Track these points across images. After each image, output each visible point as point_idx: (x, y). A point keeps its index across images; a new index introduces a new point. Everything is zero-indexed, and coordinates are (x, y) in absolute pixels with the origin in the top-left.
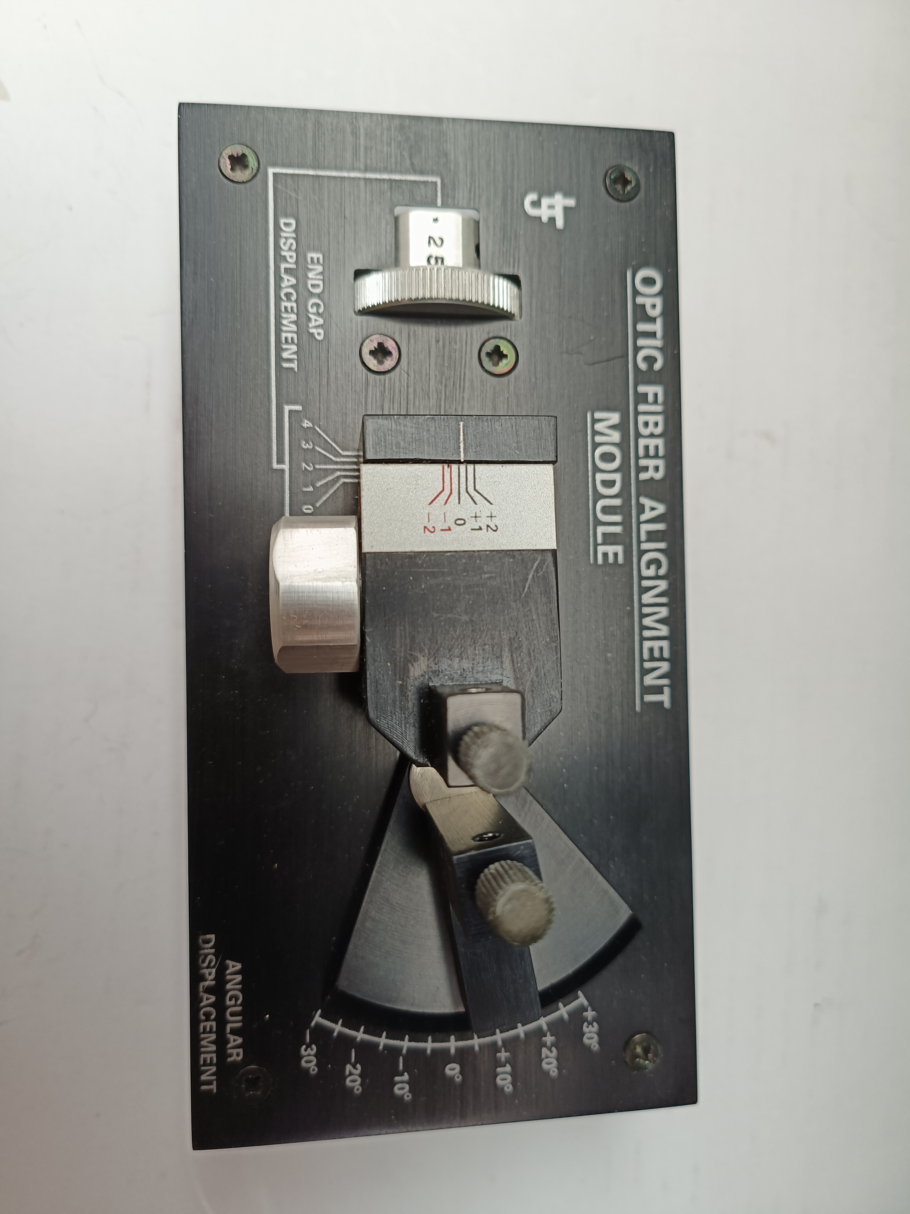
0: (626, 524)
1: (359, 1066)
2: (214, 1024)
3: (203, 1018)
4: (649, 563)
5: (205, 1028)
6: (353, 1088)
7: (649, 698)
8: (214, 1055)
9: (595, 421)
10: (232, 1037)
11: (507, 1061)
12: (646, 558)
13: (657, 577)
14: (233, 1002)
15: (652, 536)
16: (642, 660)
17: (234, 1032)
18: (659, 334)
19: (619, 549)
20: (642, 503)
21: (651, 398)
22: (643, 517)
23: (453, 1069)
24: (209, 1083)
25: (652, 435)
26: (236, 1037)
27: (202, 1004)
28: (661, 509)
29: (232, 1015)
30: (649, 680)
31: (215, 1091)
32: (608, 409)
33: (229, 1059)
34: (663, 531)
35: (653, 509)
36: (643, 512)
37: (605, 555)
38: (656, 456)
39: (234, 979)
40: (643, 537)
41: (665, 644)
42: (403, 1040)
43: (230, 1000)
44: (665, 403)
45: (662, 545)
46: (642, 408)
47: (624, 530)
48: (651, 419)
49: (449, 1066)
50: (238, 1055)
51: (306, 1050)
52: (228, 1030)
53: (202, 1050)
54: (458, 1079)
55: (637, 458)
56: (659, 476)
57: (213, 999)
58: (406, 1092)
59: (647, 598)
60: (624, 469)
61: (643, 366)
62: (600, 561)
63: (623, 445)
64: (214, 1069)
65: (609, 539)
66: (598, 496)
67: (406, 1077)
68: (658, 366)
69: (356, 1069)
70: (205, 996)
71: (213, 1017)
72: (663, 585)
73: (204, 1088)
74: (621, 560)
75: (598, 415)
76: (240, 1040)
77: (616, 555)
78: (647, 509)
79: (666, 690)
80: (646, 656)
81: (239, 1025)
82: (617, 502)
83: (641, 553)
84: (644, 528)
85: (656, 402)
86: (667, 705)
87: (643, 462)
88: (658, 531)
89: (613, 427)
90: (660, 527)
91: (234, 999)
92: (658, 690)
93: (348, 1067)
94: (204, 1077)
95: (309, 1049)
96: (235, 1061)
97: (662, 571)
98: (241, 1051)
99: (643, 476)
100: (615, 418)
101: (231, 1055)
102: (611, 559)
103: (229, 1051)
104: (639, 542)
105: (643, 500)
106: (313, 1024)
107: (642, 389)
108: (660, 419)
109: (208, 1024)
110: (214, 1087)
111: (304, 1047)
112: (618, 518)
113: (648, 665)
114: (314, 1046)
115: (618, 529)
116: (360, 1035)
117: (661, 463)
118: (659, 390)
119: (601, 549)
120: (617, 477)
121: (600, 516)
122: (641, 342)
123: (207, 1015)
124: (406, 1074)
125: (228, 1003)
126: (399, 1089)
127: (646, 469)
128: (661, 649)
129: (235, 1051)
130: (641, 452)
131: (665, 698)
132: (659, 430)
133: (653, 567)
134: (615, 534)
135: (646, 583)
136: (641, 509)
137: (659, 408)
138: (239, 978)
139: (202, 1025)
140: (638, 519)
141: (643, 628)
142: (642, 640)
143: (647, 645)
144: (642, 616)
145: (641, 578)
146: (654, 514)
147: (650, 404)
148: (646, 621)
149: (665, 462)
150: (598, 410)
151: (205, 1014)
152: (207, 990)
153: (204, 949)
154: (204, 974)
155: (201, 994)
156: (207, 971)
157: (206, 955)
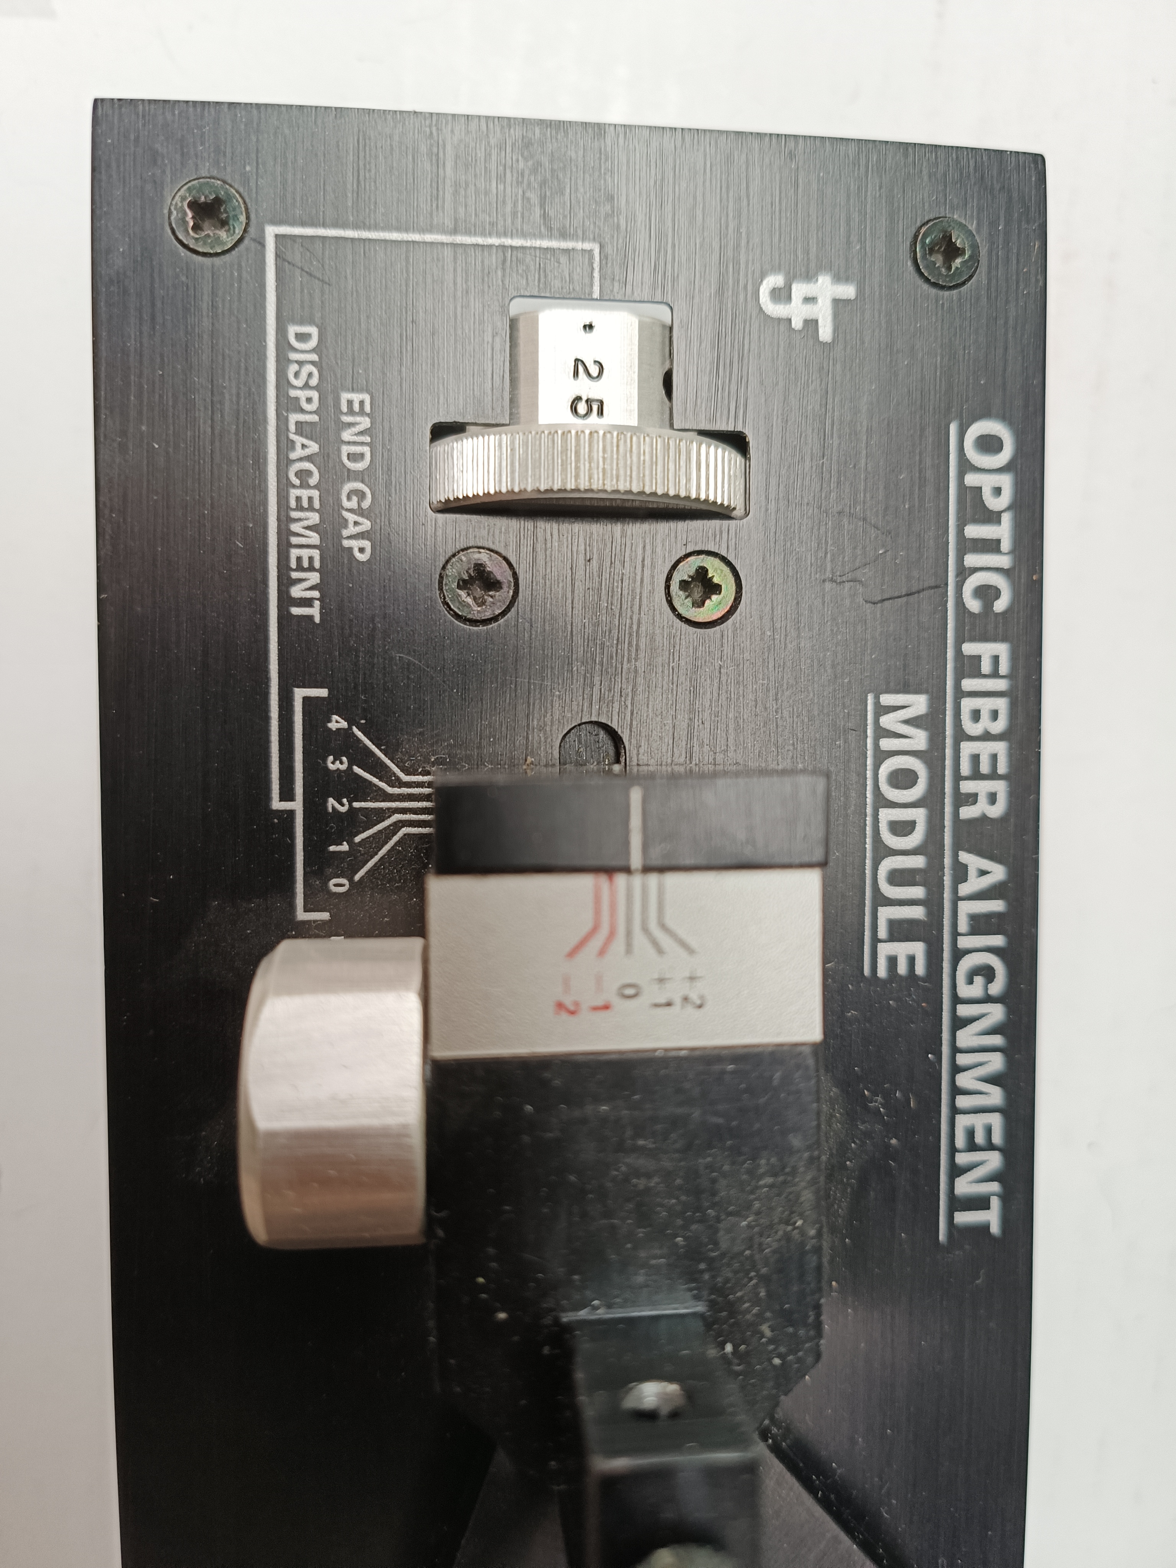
0: (933, 903)
4: (972, 974)
7: (963, 1218)
9: (880, 711)
12: (967, 963)
13: (985, 998)
15: (979, 922)
16: (953, 1152)
18: (1006, 546)
19: (918, 949)
20: (964, 862)
21: (986, 667)
22: (965, 889)
25: (987, 736)
28: (998, 873)
30: (964, 1186)
32: (905, 688)
34: (999, 914)
35: (983, 873)
36: (965, 879)
37: (892, 961)
38: (993, 776)
40: (963, 925)
41: (996, 1121)
44: (1011, 675)
45: (998, 940)
46: (968, 684)
47: (929, 913)
48: (985, 705)
55: (958, 778)
56: (996, 811)
59: (966, 1037)
60: (932, 799)
61: (974, 605)
62: (882, 972)
63: (933, 754)
65: (899, 929)
66: (882, 851)
68: (1000, 605)
72: (996, 1013)
74: (920, 968)
75: (887, 699)
77: (912, 960)
78: (972, 873)
79: (995, 1203)
80: (960, 1141)
82: (918, 862)
83: (958, 955)
84: (966, 908)
85: (995, 674)
86: (995, 1229)
87: (967, 787)
88: (991, 915)
89: (916, 721)
90: (997, 906)
92: (981, 1203)
97: (997, 988)
99: (967, 812)
100: (919, 704)
102: (902, 969)
104: (955, 934)
105: (965, 857)
107: (969, 648)
108: (1002, 704)
112: (918, 892)
113: (962, 1159)
115: (917, 913)
117: (1000, 787)
118: (1002, 649)
119: (885, 950)
120: (919, 815)
121: (886, 889)
122: (971, 560)
127: (974, 798)
128: (989, 1129)
130: (965, 768)
131: (992, 1217)
132: (999, 726)
133: (979, 980)
134: (912, 922)
135: (963, 1011)
136: (961, 873)
137: (1001, 685)
140: (955, 890)
141: (956, 1091)
142: (955, 1111)
143: (962, 1122)
144: (956, 1069)
145: (956, 1000)
146: (985, 882)
147: (985, 676)
148: (964, 1080)
149: (1011, 786)
150: (888, 691)
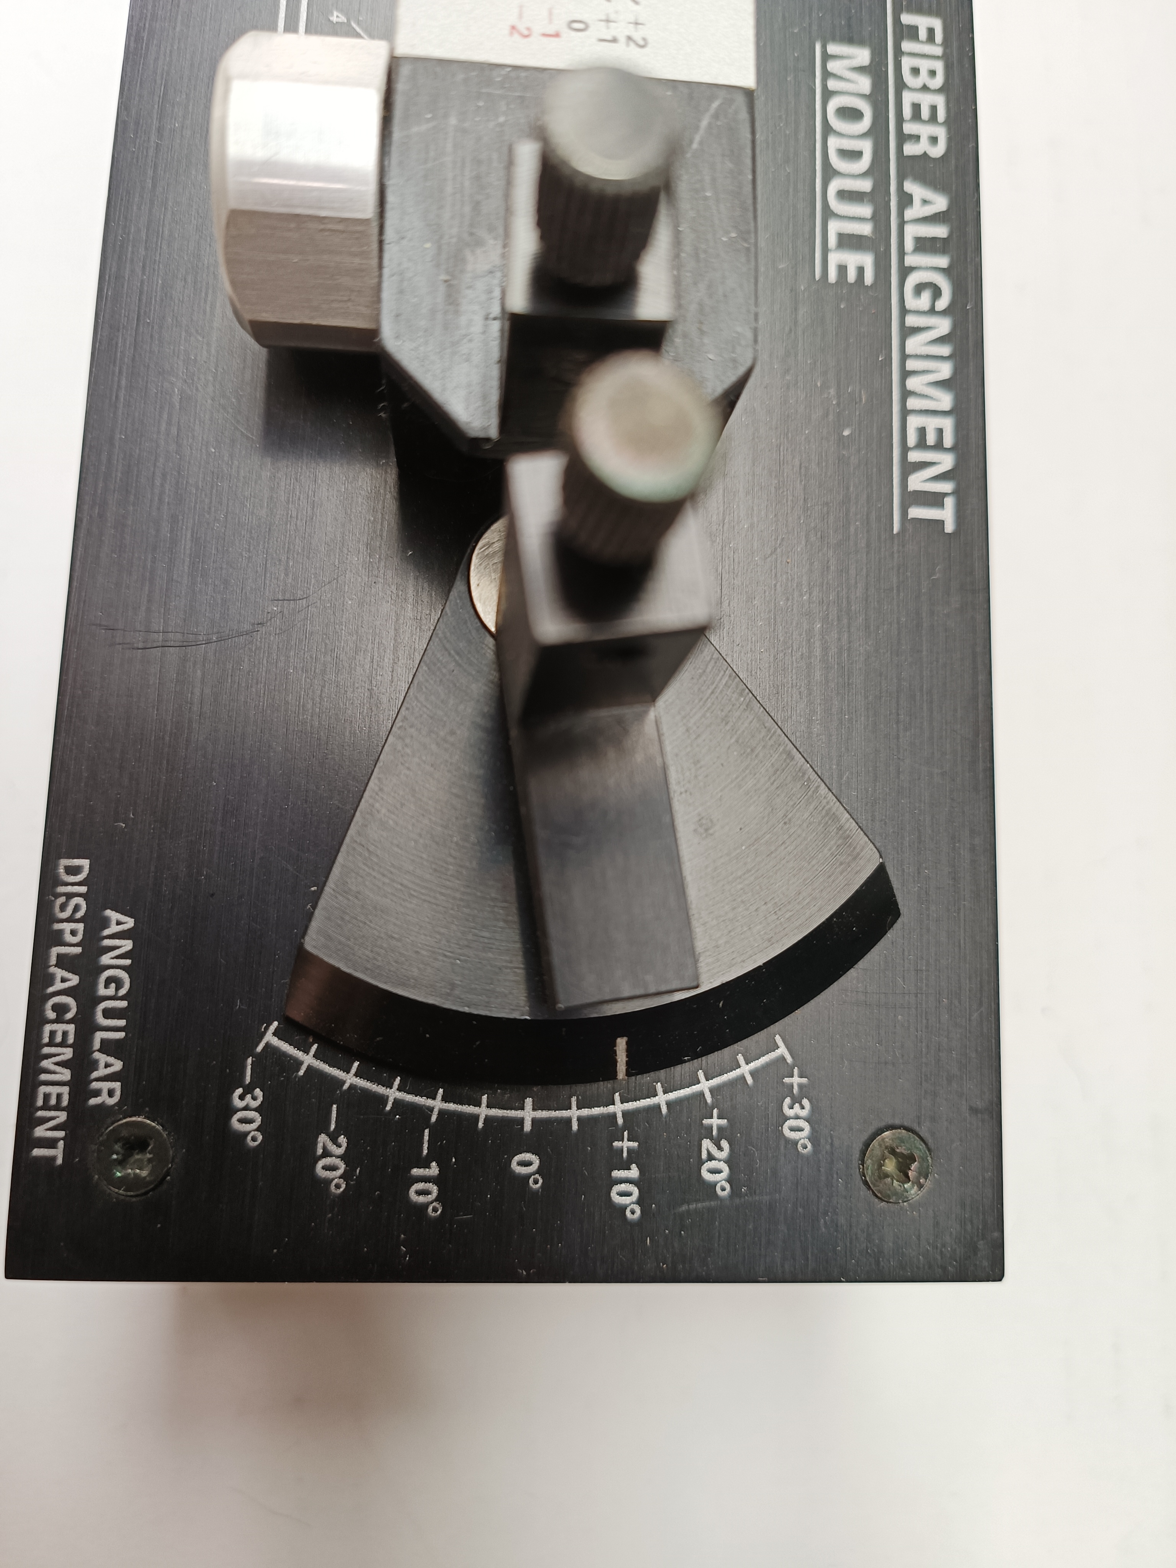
0: (880, 219)
1: (342, 1140)
2: (71, 1028)
3: (52, 1015)
4: (919, 289)
5: (53, 1034)
6: (328, 1181)
7: (917, 512)
8: (65, 1090)
9: (826, 57)
10: (102, 1058)
11: (634, 1157)
12: (912, 280)
13: (932, 311)
14: (111, 991)
15: (924, 245)
16: (905, 449)
17: (107, 1047)
19: (867, 260)
20: (909, 192)
21: (923, 34)
22: (909, 214)
23: (528, 1164)
24: (51, 1143)
25: (925, 88)
26: (111, 1060)
27: (51, 990)
28: (940, 203)
29: (108, 1013)
30: (917, 482)
31: (59, 1161)
32: (850, 40)
33: (93, 1101)
34: (944, 239)
35: (925, 202)
36: (909, 205)
37: (842, 269)
38: (933, 121)
39: (118, 947)
40: (909, 245)
41: (948, 424)
42: (434, 1098)
43: (106, 987)
44: (946, 43)
45: (943, 261)
46: (906, 46)
47: (876, 229)
48: (924, 65)
49: (517, 1158)
50: (111, 1093)
51: (242, 1097)
52: (97, 1045)
53: (44, 1077)
54: (536, 1185)
55: (900, 120)
56: (937, 152)
57: (74, 980)
58: (432, 1202)
59: (914, 344)
60: (878, 132)
62: (833, 276)
63: (877, 97)
64: (62, 1116)
65: (848, 242)
66: (830, 173)
67: (434, 1170)
69: (339, 1146)
70: (60, 973)
71: (69, 1016)
72: (944, 326)
73: (37, 1152)
74: (869, 278)
75: (832, 49)
76: (118, 1065)
77: (861, 270)
78: (917, 201)
79: (949, 502)
80: (912, 440)
81: (121, 1035)
82: (866, 185)
83: (905, 271)
84: (912, 232)
85: (931, 40)
86: (949, 528)
87: (909, 128)
88: (934, 239)
89: (861, 69)
90: (940, 231)
91: (113, 985)
92: (936, 500)
93: (323, 1138)
94: (40, 1132)
95: (249, 1096)
96: (102, 1106)
97: (943, 303)
98: (117, 1085)
99: (910, 149)
100: (863, 56)
101: (97, 1093)
102: (852, 276)
103: (95, 1085)
104: (902, 253)
105: (910, 187)
106: (259, 1049)
107: (907, 19)
108: (939, 66)
109: (60, 1028)
110: (58, 1153)
111: (240, 1091)
112: (866, 211)
113: (914, 456)
114: (258, 1092)
115: (866, 229)
116: (350, 1079)
117: (941, 133)
118: (937, 23)
119: (834, 259)
120: (866, 147)
121: (834, 203)
123: (60, 1009)
124: (434, 1164)
125: (102, 991)
126: (419, 1193)
127: (917, 138)
128: (940, 432)
129: (105, 1086)
130: (907, 112)
131: (947, 514)
132: (938, 81)
133: (926, 296)
134: (861, 237)
135: (911, 321)
136: (906, 200)
137: (938, 50)
138: (127, 945)
139: (48, 1028)
140: (901, 214)
141: (906, 394)
142: (905, 412)
143: (914, 422)
144: (905, 374)
145: (904, 311)
146: (929, 210)
147: (922, 42)
148: (912, 383)
149: (949, 131)
150: (834, 39)
151: (56, 1008)
152: (63, 962)
153: (67, 884)
154: (61, 932)
155: (53, 970)
156: (67, 927)
157: (70, 896)
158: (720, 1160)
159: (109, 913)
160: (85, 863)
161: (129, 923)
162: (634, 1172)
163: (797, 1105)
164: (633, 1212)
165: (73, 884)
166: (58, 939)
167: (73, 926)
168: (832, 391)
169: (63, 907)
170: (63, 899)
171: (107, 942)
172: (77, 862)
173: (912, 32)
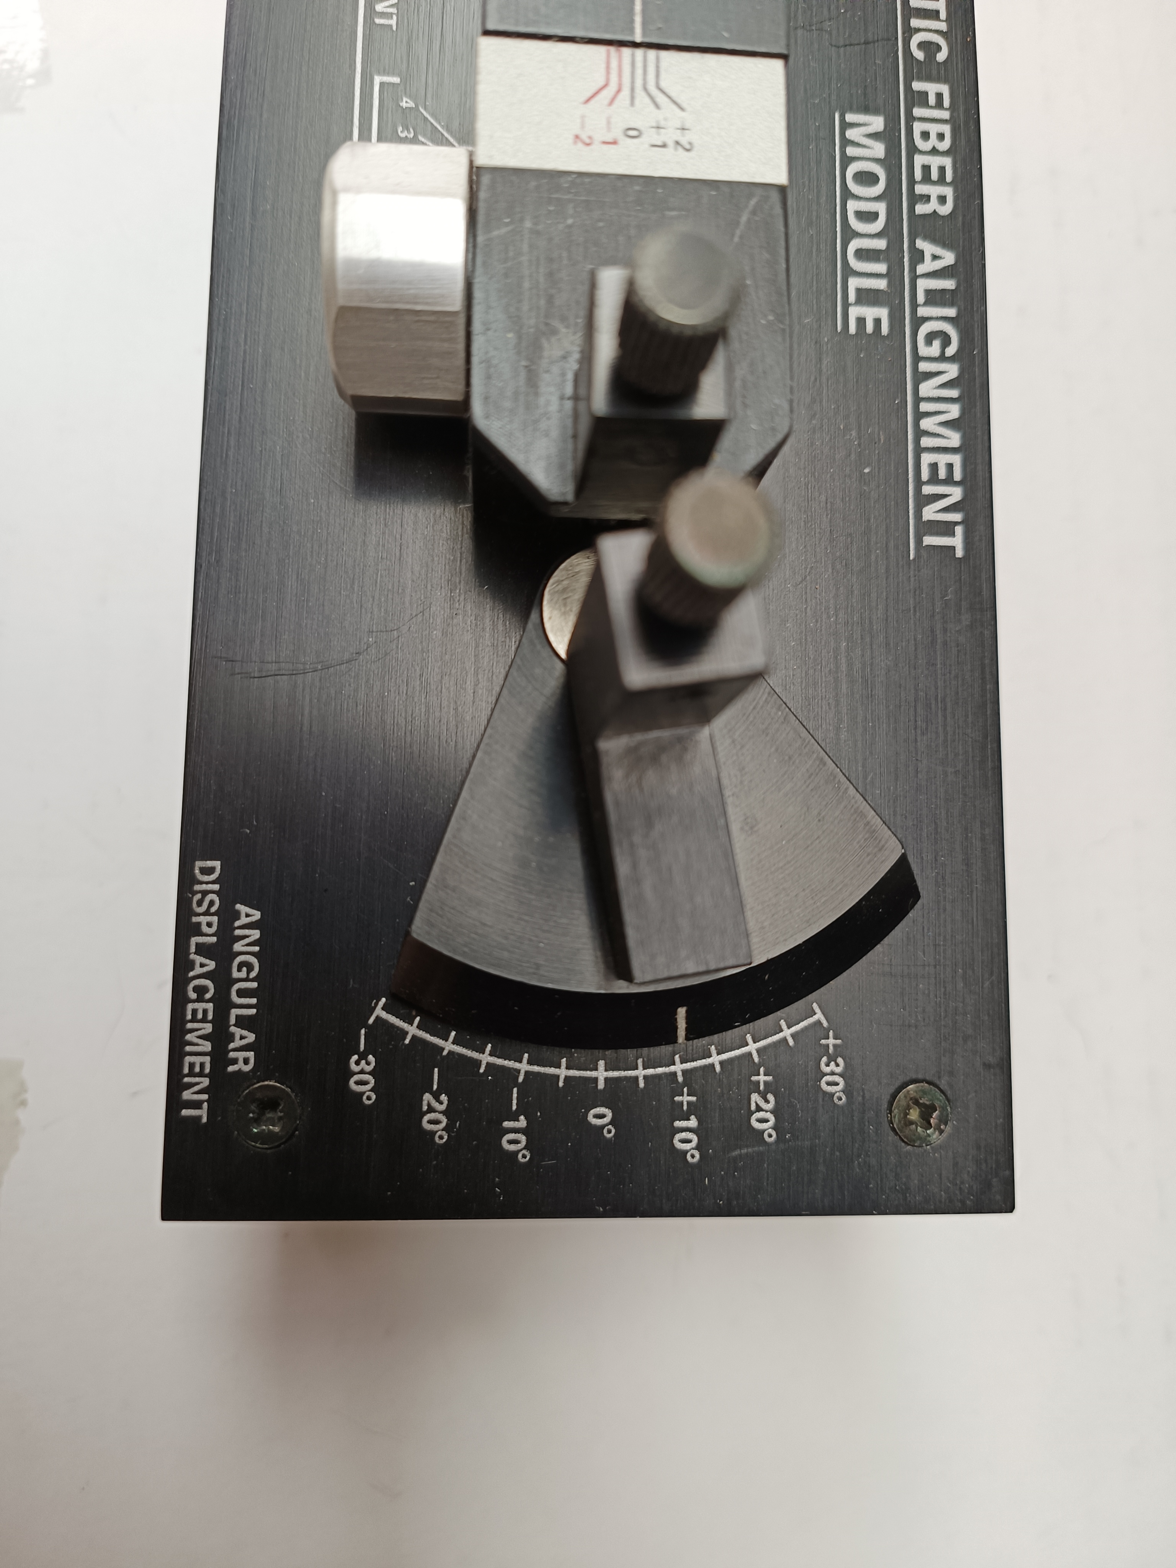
0: (894, 275)
1: (444, 1098)
2: (210, 1006)
3: (193, 996)
4: (930, 338)
5: (195, 1012)
6: (433, 1133)
7: (930, 540)
8: (207, 1059)
9: (845, 126)
10: (237, 1031)
11: (693, 1109)
12: (925, 329)
13: (942, 358)
14: (243, 974)
15: (935, 298)
16: (919, 483)
17: (242, 1022)
18: (943, 15)
19: (883, 313)
20: (920, 248)
21: (932, 100)
22: (921, 269)
23: (602, 1116)
24: (197, 1105)
25: (934, 151)
26: (245, 1033)
27: (191, 974)
28: (949, 258)
29: (241, 993)
30: (930, 513)
31: (204, 1120)
32: (866, 110)
33: (231, 1069)
34: (952, 290)
35: (935, 257)
36: (921, 259)
37: (861, 321)
38: (942, 180)
39: (247, 937)
40: (921, 298)
41: (956, 460)
42: (520, 1062)
43: (239, 970)
44: (953, 108)
45: (951, 312)
46: (917, 112)
47: (891, 284)
48: (934, 129)
49: (593, 1112)
50: (246, 1061)
51: (357, 1063)
52: (233, 1020)
53: (188, 1048)
54: (609, 1134)
55: (912, 182)
56: (946, 210)
57: (211, 965)
58: (521, 1150)
59: (927, 388)
60: (891, 196)
61: (919, 55)
62: (852, 329)
63: (891, 162)
64: (206, 1082)
65: (866, 297)
66: (849, 234)
67: (522, 1122)
68: (942, 56)
69: (441, 1103)
70: (199, 959)
71: (208, 996)
72: (952, 371)
73: (185, 1112)
74: (885, 329)
75: (850, 117)
76: (251, 1037)
77: (878, 322)
78: (928, 257)
79: (959, 530)
80: (925, 475)
81: (254, 1011)
82: (881, 244)
83: (918, 322)
84: (923, 285)
85: (939, 104)
86: (959, 553)
87: (920, 189)
88: (943, 291)
89: (874, 136)
90: (949, 284)
91: (245, 969)
92: (947, 529)
93: (427, 1097)
94: (187, 1095)
95: (363, 1062)
96: (240, 1071)
97: (951, 350)
98: (251, 1055)
99: (921, 209)
100: (877, 123)
101: (235, 1061)
102: (870, 327)
103: (232, 1055)
104: (914, 306)
105: (920, 244)
106: (371, 1021)
107: (917, 86)
108: (946, 129)
109: (200, 1006)
110: (203, 1113)
111: (355, 1057)
112: (882, 268)
113: (927, 490)
114: (371, 1058)
115: (881, 284)
116: (448, 1046)
117: (948, 192)
118: (945, 89)
119: (854, 312)
120: (881, 208)
121: (853, 262)
122: (915, 23)
123: (201, 991)
124: (522, 1117)
125: (235, 974)
126: (510, 1142)
127: (927, 198)
128: (950, 466)
129: (241, 1055)
130: (918, 175)
131: (957, 541)
132: (946, 145)
133: (937, 344)
134: (877, 291)
135: (924, 366)
136: (918, 256)
137: (946, 115)
138: (256, 934)
139: (190, 1007)
140: (913, 269)
141: (920, 433)
142: (919, 451)
143: (927, 459)
144: (920, 416)
145: (917, 358)
146: (938, 265)
147: (931, 107)
148: (926, 424)
149: (955, 191)
150: (852, 110)
151: (196, 989)
152: (202, 950)
153: (202, 883)
154: (199, 924)
155: (192, 956)
156: (204, 920)
157: (205, 893)
158: (767, 1111)
159: (238, 907)
160: (217, 864)
161: (257, 915)
162: (693, 1123)
163: (833, 1063)
164: (693, 1156)
165: (207, 883)
166: (197, 930)
167: (208, 918)
168: (854, 433)
169: (200, 903)
170: (199, 896)
171: (238, 932)
172: (210, 864)
173: (922, 99)
